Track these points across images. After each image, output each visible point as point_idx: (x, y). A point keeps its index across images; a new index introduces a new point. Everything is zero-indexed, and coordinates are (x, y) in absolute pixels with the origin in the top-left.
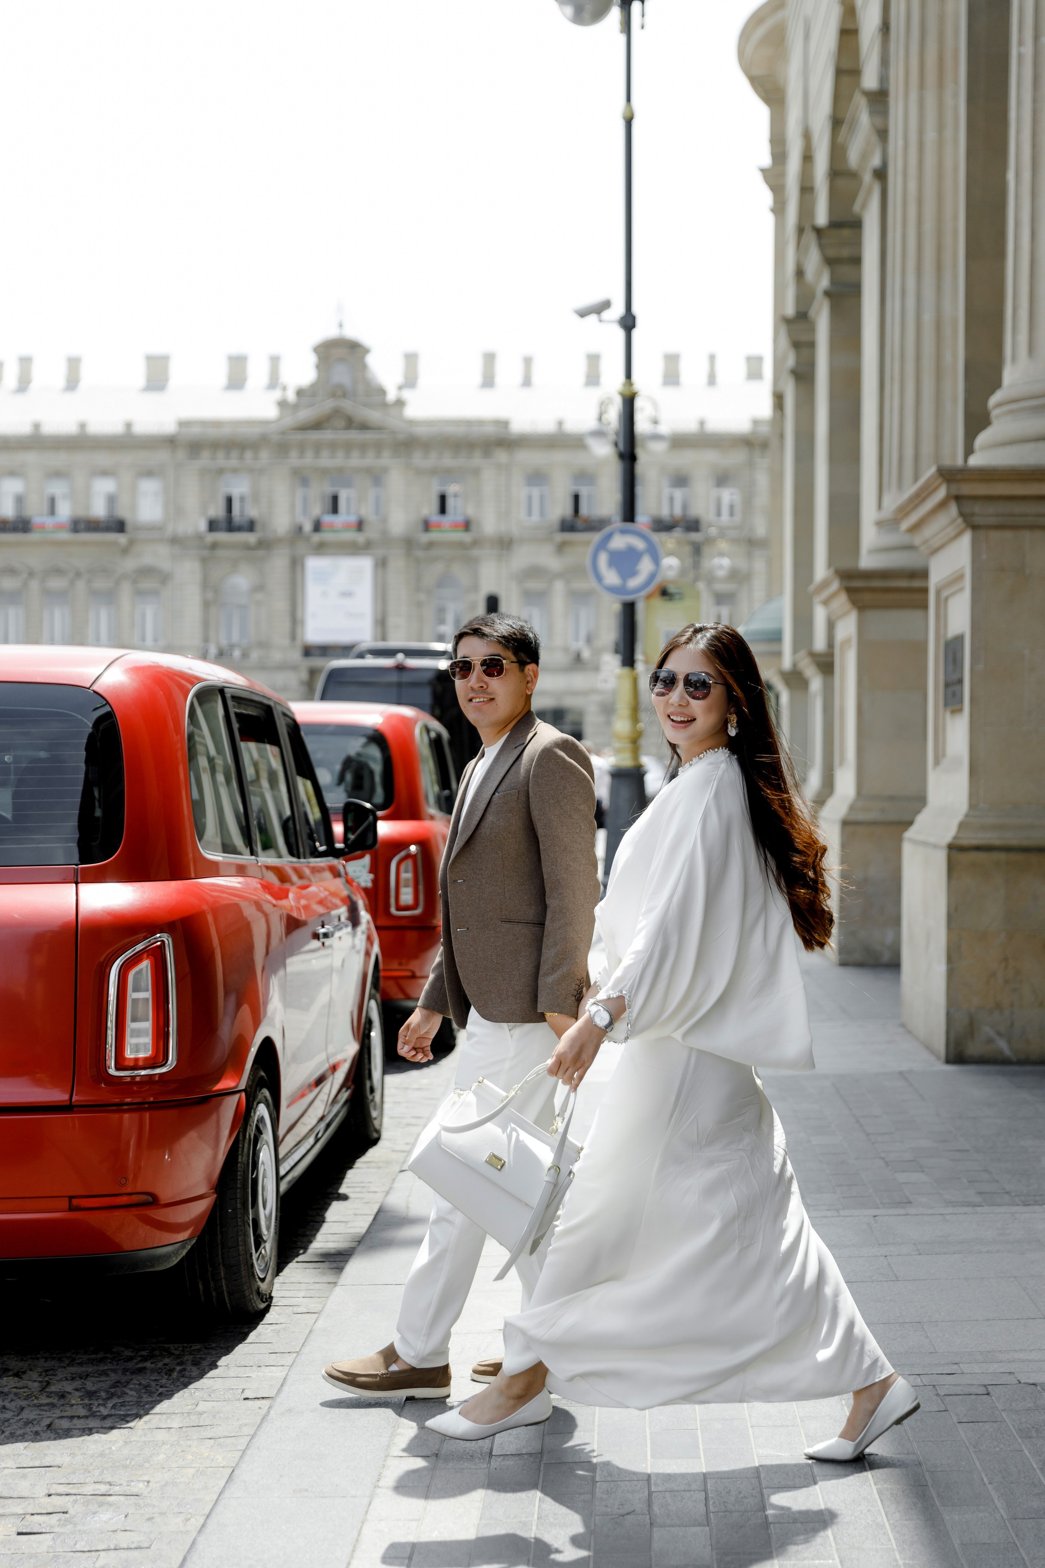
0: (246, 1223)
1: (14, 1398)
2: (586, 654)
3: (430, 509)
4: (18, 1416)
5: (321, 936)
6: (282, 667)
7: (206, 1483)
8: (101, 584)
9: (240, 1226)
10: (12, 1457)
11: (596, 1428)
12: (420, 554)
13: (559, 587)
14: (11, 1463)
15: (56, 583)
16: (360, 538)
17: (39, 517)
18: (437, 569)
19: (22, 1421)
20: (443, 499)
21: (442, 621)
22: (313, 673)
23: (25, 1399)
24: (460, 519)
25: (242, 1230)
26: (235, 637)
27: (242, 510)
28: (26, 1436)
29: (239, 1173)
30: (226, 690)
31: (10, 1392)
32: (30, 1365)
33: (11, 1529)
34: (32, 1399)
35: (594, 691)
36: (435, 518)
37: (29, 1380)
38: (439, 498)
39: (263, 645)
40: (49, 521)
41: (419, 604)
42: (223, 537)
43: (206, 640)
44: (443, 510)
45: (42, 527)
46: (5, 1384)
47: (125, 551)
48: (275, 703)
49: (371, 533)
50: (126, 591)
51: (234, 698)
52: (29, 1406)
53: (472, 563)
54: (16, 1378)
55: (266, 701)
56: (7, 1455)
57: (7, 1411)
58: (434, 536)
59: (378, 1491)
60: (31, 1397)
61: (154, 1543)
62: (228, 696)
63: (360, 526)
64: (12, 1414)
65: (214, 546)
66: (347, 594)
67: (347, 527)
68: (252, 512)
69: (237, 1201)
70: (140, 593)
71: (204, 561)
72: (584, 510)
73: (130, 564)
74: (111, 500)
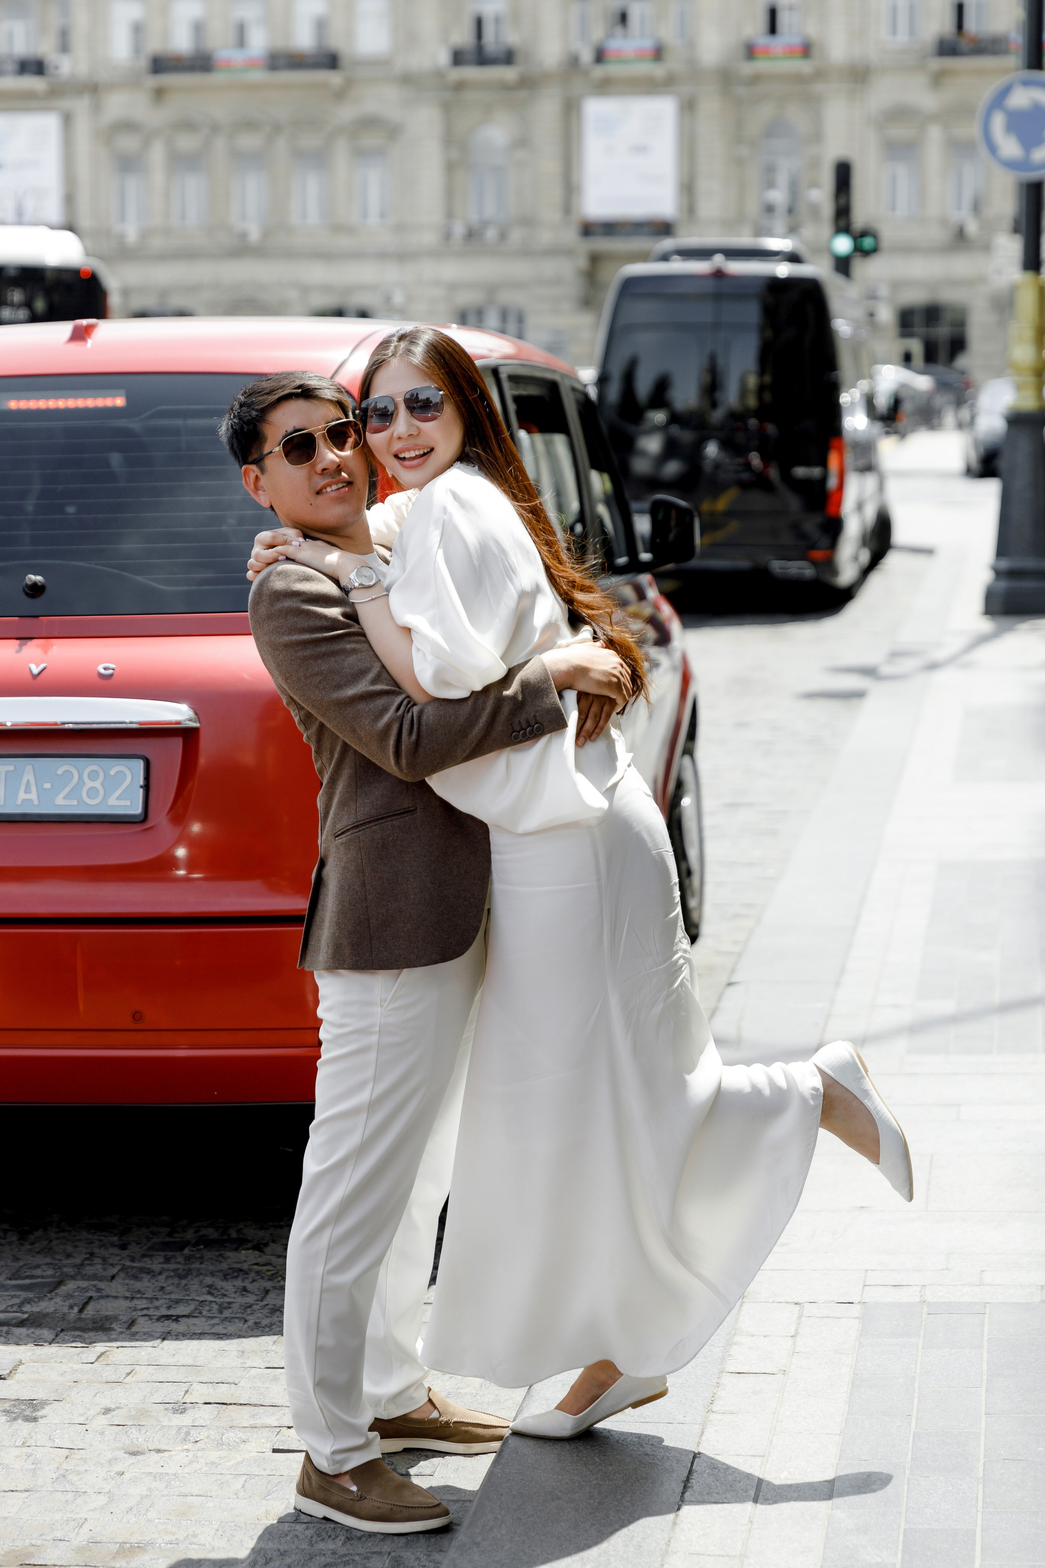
1: (256, 1278)
2: (972, 228)
3: (756, 28)
4: (262, 1300)
6: (553, 252)
7: (497, 1395)
8: (310, 141)
10: (260, 1354)
11: (985, 1343)
12: (741, 91)
13: (935, 134)
14: (258, 1362)
15: (249, 141)
16: (658, 71)
17: (225, 52)
18: (764, 113)
19: (268, 1307)
20: (773, 14)
21: (771, 184)
22: (595, 259)
23: (269, 1280)
24: (796, 40)
26: (490, 210)
27: (497, 36)
28: (274, 1327)
30: (501, 369)
31: (250, 1270)
32: (271, 1234)
33: (265, 1445)
34: (277, 1280)
35: (982, 280)
36: (762, 39)
37: (272, 1255)
38: (769, 12)
39: (528, 221)
40: (237, 56)
41: (740, 162)
42: (471, 73)
43: (450, 214)
44: (773, 29)
45: (228, 66)
46: (244, 1258)
47: (340, 95)
49: (673, 64)
50: (341, 151)
51: (511, 377)
52: (275, 1288)
53: (813, 103)
54: (257, 1252)
56: (253, 1351)
57: (249, 1295)
58: (761, 66)
59: (712, 1416)
60: (277, 1277)
61: (438, 1469)
63: (658, 53)
64: (255, 1298)
65: (460, 86)
66: (641, 149)
67: (640, 56)
68: (512, 38)
70: (360, 154)
71: (447, 108)
72: (971, 25)
73: (346, 113)
74: (321, 25)
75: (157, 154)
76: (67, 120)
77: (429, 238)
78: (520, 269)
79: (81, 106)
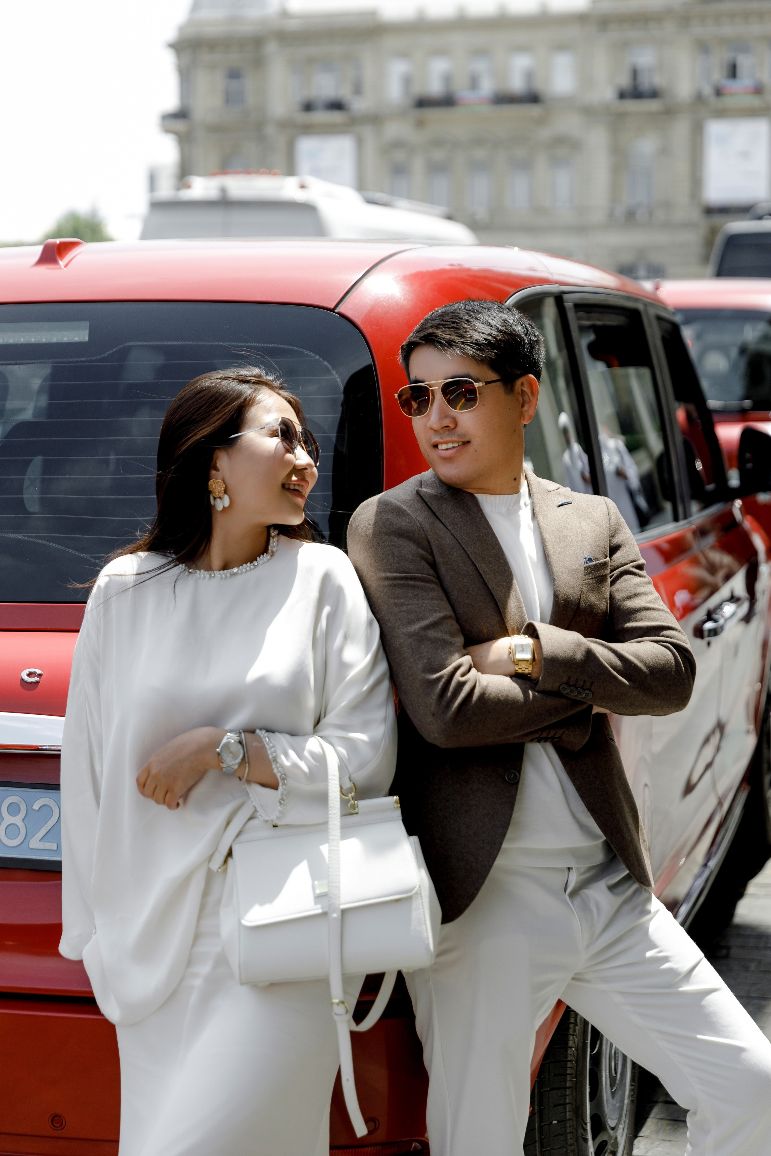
0: (580, 1140)
5: (706, 634)
6: (684, 225)
8: (520, 152)
9: (571, 1145)
16: (759, 102)
17: (463, 93)
22: (713, 232)
25: (573, 1151)
26: (641, 196)
27: (647, 79)
29: (569, 1065)
30: (566, 297)
39: (667, 205)
40: (472, 96)
42: (632, 106)
43: (613, 200)
45: (467, 101)
47: (541, 121)
48: (645, 305)
49: (767, 96)
50: (542, 158)
51: (579, 307)
55: (630, 304)
62: (569, 305)
63: (758, 90)
65: (623, 113)
66: (746, 155)
67: (746, 92)
68: (655, 80)
69: (565, 1109)
70: (555, 161)
71: (614, 129)
73: (545, 133)
74: (529, 76)
75: (418, 164)
76: (360, 142)
77: (598, 216)
78: (661, 238)
79: (368, 132)
